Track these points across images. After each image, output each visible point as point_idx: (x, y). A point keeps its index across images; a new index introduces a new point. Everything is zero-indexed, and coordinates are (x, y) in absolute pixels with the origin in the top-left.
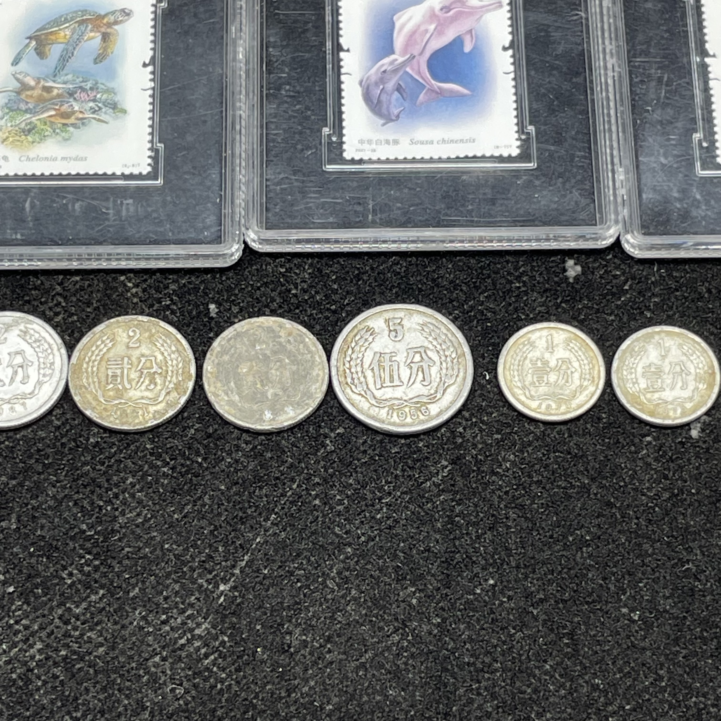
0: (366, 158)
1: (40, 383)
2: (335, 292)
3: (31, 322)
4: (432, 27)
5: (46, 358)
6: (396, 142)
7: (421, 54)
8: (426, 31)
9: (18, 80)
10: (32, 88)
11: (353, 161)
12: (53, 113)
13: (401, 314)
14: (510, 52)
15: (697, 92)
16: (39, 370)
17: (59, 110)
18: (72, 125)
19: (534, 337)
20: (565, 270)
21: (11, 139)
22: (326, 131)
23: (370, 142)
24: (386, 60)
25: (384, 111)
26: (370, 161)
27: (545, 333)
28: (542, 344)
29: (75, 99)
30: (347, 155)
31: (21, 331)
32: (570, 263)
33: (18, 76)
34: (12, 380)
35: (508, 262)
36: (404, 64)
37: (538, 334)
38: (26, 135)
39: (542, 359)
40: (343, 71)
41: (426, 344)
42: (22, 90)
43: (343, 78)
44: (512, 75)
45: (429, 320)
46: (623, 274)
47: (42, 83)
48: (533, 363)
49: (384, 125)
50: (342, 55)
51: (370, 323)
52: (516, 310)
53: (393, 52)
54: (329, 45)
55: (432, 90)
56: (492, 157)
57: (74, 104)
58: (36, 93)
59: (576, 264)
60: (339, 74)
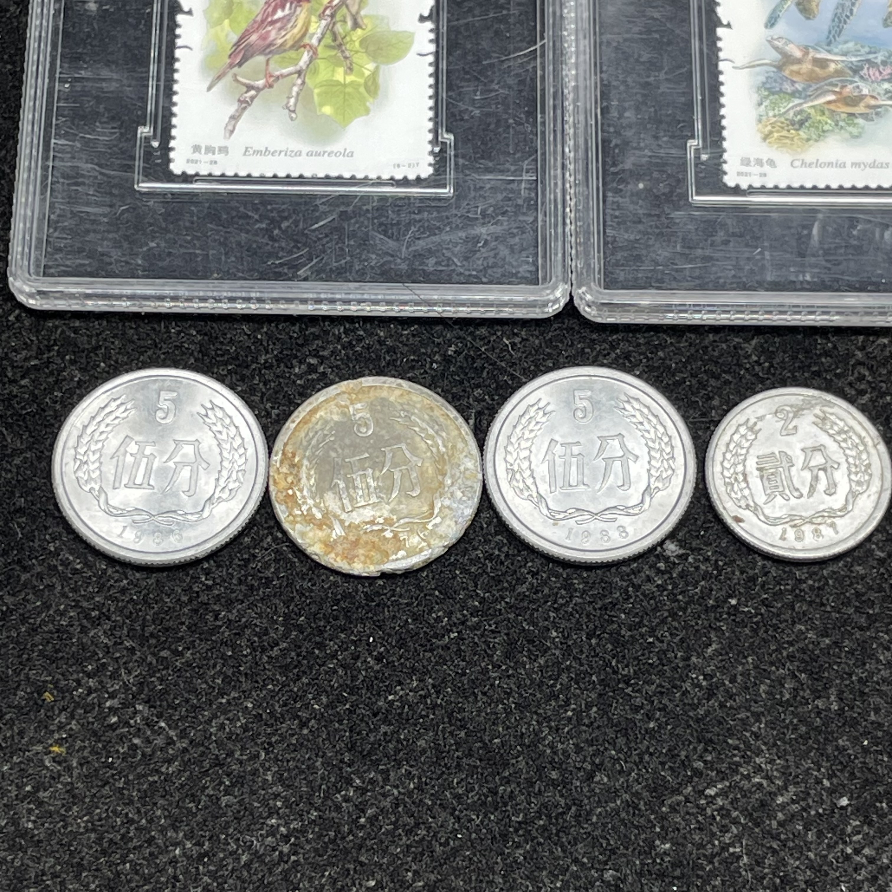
1: (853, 495)
3: (829, 404)
5: (858, 456)
9: (776, 48)
10: (799, 61)
12: (831, 97)
16: (849, 476)
17: (840, 93)
18: (861, 115)
21: (776, 135)
29: (862, 77)
31: (816, 416)
33: (776, 43)
34: (812, 489)
38: (797, 130)
42: (784, 64)
47: (812, 54)
57: (861, 84)
58: (806, 67)
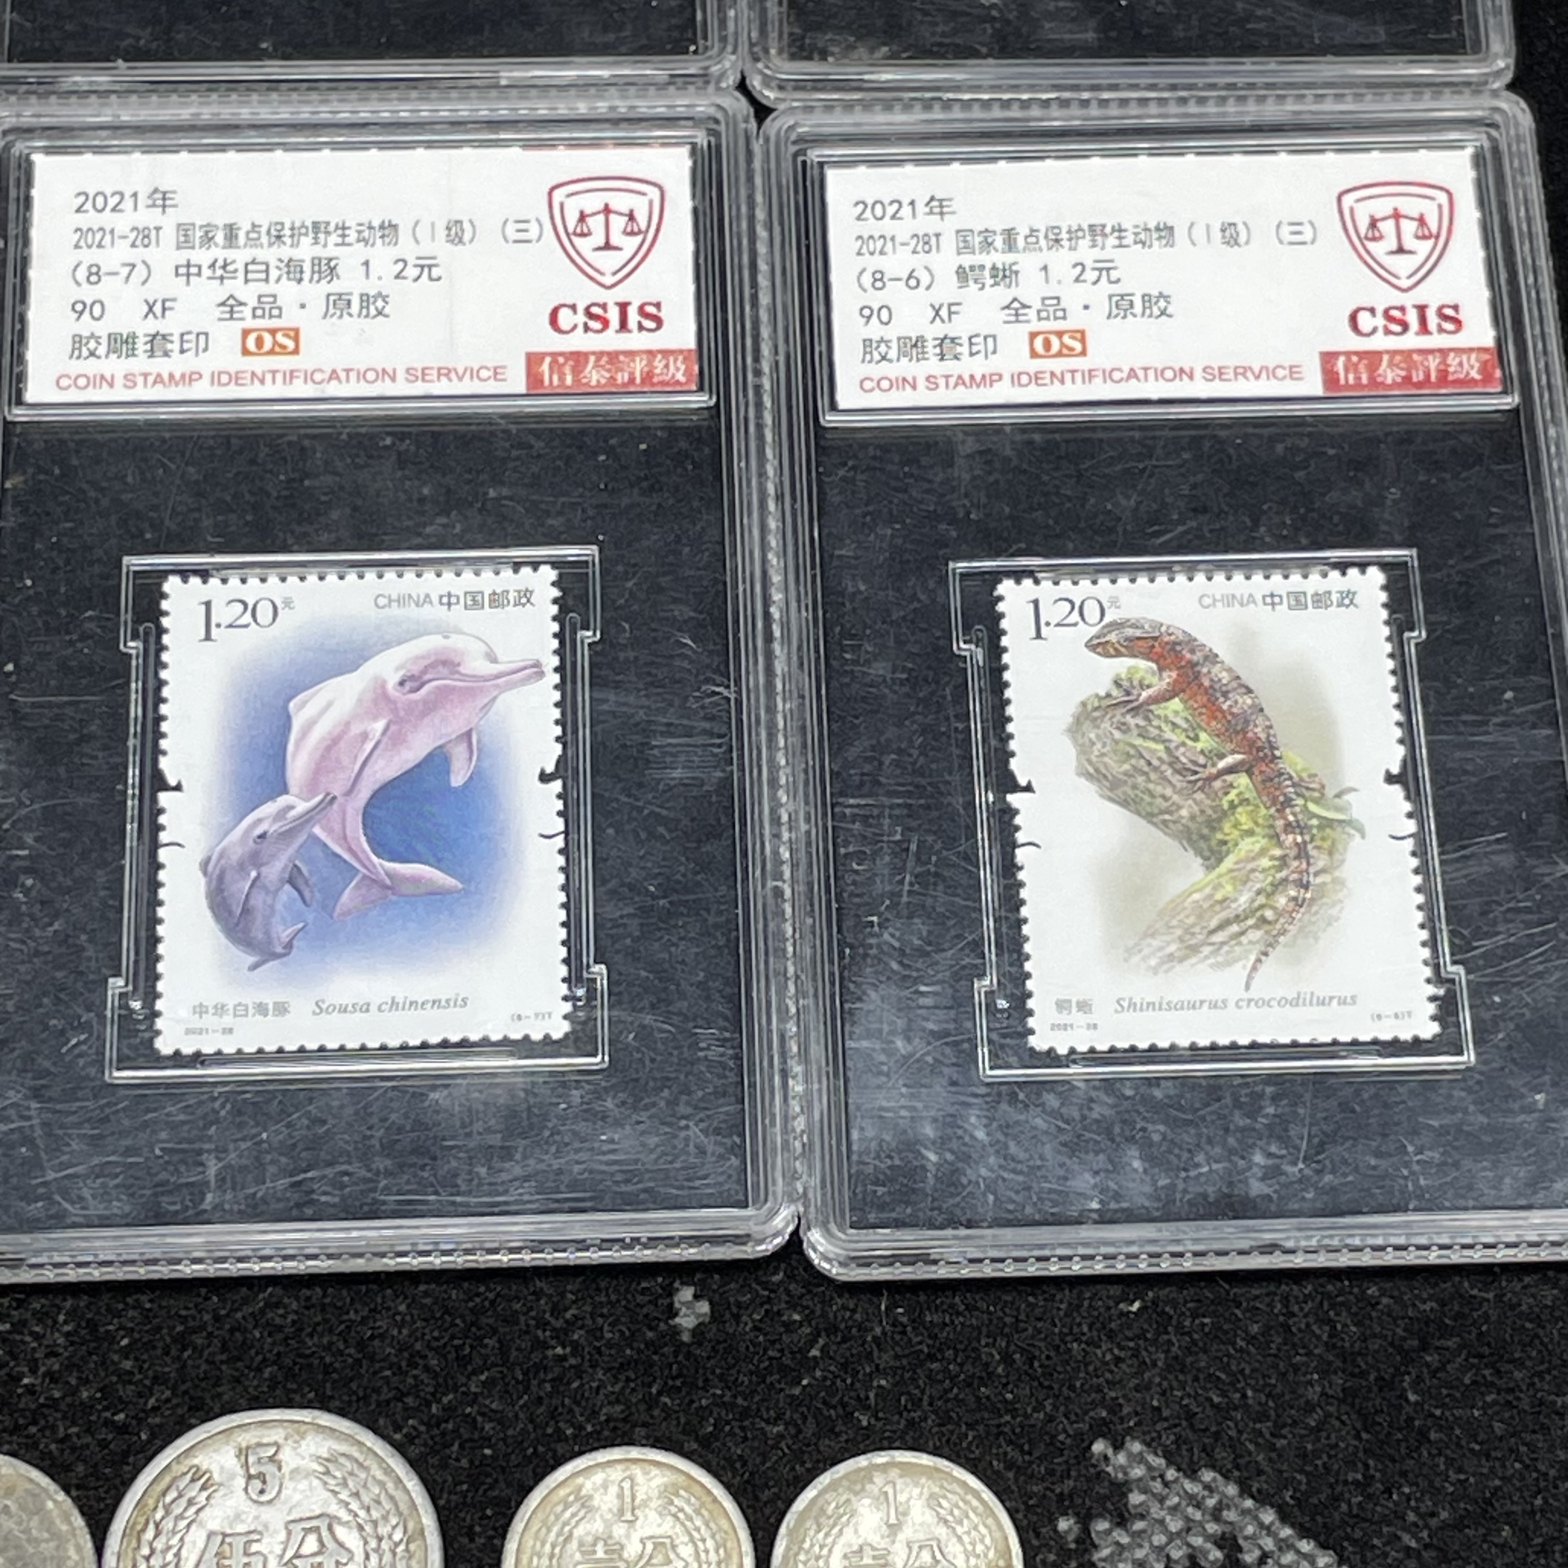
0: (208, 1049)
2: (126, 1377)
4: (380, 725)
6: (281, 1009)
7: (349, 792)
8: (365, 736)
11: (177, 1059)
13: (277, 1435)
14: (557, 786)
15: (986, 876)
19: (589, 1484)
20: (672, 1313)
22: (117, 984)
23: (220, 1009)
24: (269, 809)
25: (258, 934)
26: (219, 1058)
27: (616, 1474)
28: (607, 1502)
30: (164, 1046)
32: (686, 1293)
35: (538, 1294)
36: (308, 818)
37: (599, 1477)
39: (606, 1538)
40: (163, 837)
41: (334, 1509)
43: (163, 855)
44: (560, 842)
45: (343, 1448)
46: (808, 1319)
48: (587, 1551)
49: (254, 967)
50: (164, 798)
51: (201, 1460)
52: (553, 1415)
53: (285, 790)
54: (133, 774)
55: (371, 881)
56: (506, 1042)
59: (696, 1297)
60: (155, 845)
